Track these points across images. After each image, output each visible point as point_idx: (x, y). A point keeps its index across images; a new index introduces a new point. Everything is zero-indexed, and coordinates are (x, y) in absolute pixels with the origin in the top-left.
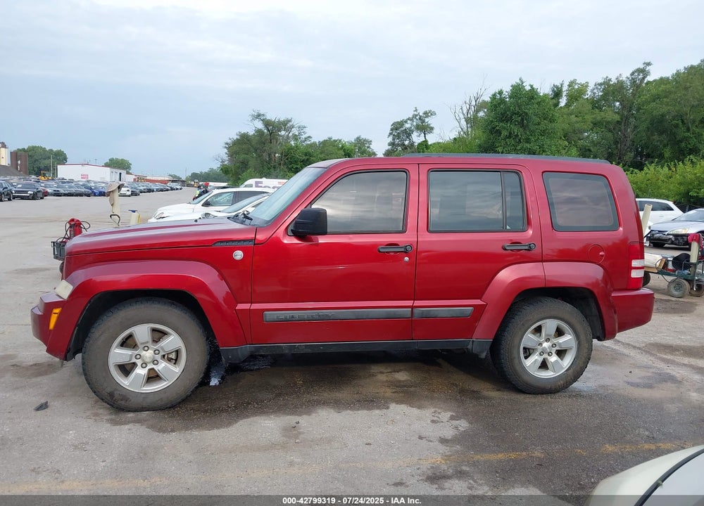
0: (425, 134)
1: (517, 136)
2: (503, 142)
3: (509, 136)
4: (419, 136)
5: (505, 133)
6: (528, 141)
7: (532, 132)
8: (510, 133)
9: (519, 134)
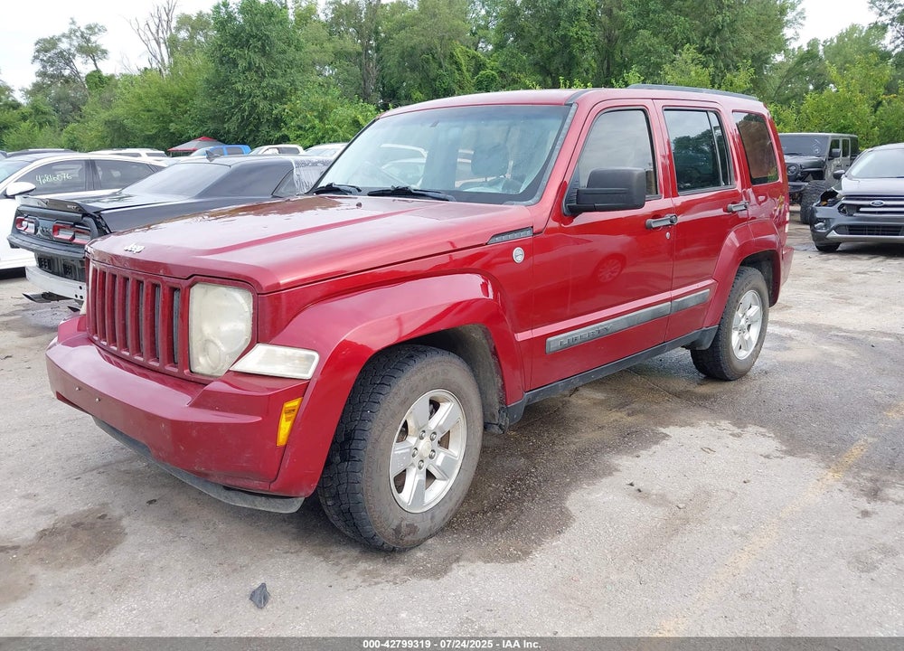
0: (94, 61)
1: (259, 68)
2: (242, 77)
3: (249, 68)
4: (86, 63)
5: (242, 64)
6: (273, 75)
7: (278, 62)
8: (250, 63)
9: (262, 65)
